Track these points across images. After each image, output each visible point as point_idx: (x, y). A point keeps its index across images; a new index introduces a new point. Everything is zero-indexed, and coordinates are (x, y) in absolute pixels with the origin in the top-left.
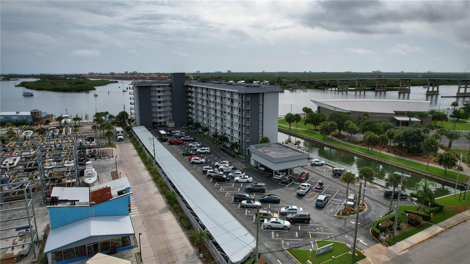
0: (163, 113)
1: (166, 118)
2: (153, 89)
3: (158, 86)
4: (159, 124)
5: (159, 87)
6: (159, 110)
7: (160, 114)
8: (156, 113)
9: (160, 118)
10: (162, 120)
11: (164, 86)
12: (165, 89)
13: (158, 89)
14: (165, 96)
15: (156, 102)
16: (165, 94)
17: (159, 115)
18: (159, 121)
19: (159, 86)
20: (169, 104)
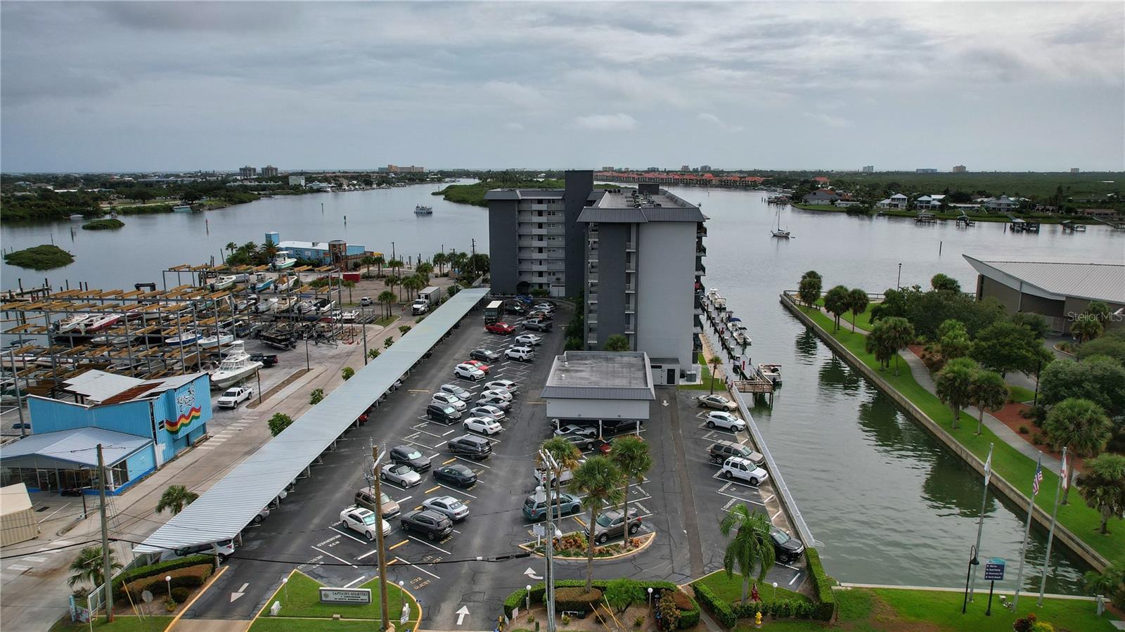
0: (548, 263)
1: (554, 274)
2: (525, 207)
3: (538, 200)
4: (537, 288)
5: (540, 202)
6: (536, 256)
7: (541, 264)
8: (532, 261)
9: (541, 274)
10: (544, 280)
11: (554, 201)
12: (554, 207)
13: (536, 207)
14: (554, 224)
15: (532, 236)
16: (554, 218)
17: (537, 268)
18: (536, 280)
19: (542, 200)
20: (560, 242)
